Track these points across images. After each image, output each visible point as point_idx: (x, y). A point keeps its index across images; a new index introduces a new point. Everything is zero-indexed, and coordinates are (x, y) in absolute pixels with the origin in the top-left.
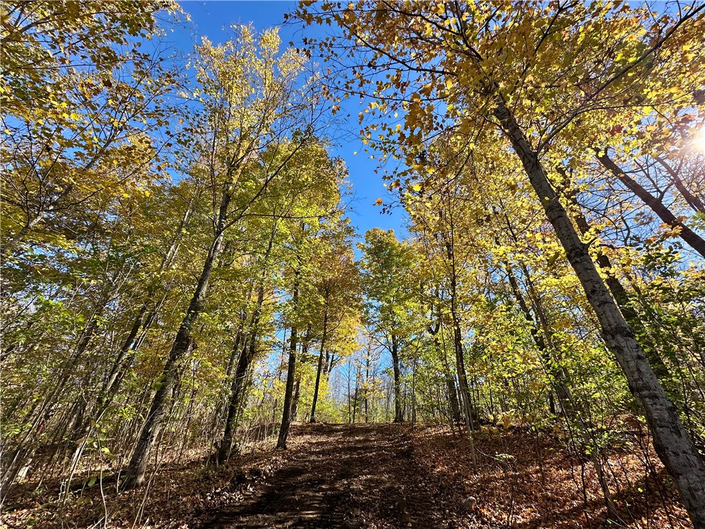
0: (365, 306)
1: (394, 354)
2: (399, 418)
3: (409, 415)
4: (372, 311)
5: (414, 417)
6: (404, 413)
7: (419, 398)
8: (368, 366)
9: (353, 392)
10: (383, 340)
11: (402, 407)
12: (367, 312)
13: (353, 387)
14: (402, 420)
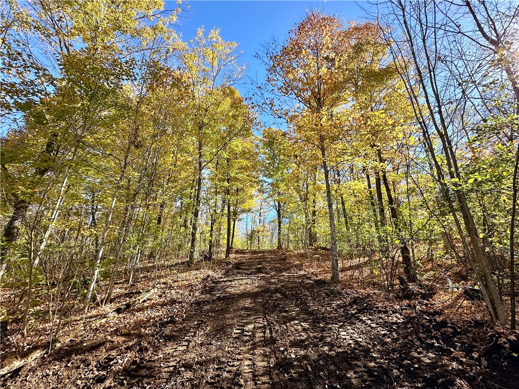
0: (261, 181)
1: (278, 211)
2: (280, 247)
3: (285, 245)
4: (265, 184)
5: (288, 245)
6: (283, 244)
7: (291, 236)
8: (260, 216)
9: (249, 232)
10: (272, 203)
11: (282, 241)
12: (262, 185)
13: (250, 229)
14: (281, 248)
